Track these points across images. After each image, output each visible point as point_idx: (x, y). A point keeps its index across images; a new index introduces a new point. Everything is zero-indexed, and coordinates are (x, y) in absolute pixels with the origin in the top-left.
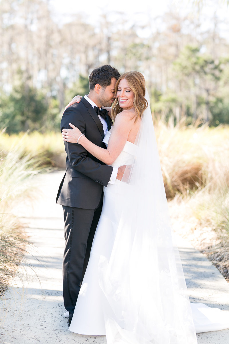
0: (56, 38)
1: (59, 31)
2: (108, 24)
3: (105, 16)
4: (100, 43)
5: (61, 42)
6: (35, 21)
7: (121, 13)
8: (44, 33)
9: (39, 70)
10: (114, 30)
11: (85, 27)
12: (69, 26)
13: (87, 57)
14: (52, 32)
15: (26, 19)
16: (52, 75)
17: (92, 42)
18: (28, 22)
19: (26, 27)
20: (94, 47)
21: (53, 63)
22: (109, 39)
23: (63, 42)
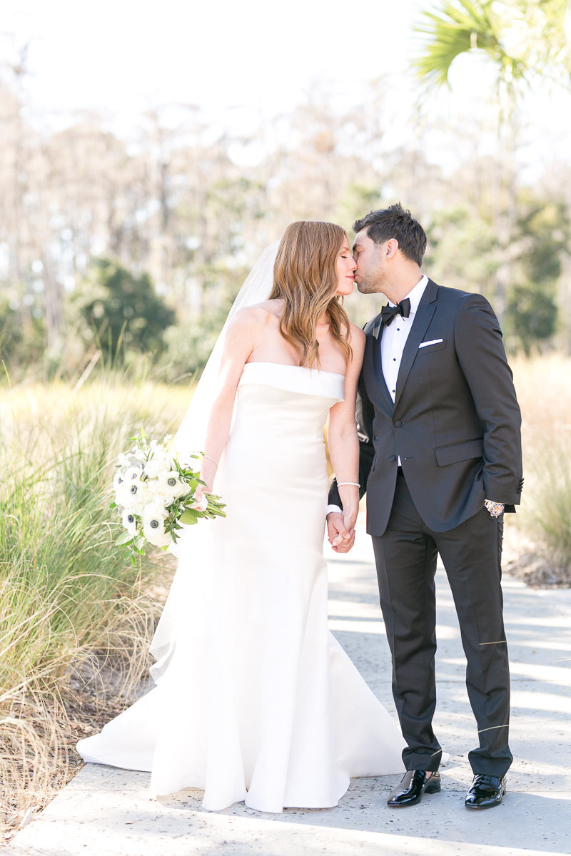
1: (47, 152)
2: (162, 134)
3: (153, 115)
4: (144, 180)
5: (49, 179)
7: (194, 108)
10: (177, 145)
11: (108, 140)
12: (71, 137)
14: (30, 156)
17: (123, 177)
22: (165, 167)
23: (55, 177)
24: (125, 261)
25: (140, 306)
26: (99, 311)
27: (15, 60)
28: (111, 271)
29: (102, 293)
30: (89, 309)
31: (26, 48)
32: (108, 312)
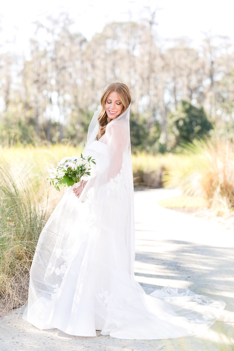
0: (158, 63)
1: (162, 57)
2: (211, 49)
3: (208, 41)
4: (203, 67)
5: (163, 68)
6: (138, 47)
7: (225, 38)
8: (146, 58)
9: (142, 96)
10: (218, 54)
11: (188, 51)
12: (172, 51)
13: (189, 81)
14: (155, 58)
15: (128, 44)
16: (155, 100)
17: (195, 67)
18: (131, 48)
19: (128, 52)
20: (197, 72)
21: (156, 88)
22: (212, 63)
23: (166, 67)
24: (194, 102)
25: (199, 121)
26: (181, 123)
27: (150, 18)
28: (187, 106)
29: (183, 115)
30: (177, 122)
31: (154, 13)
32: (185, 123)
